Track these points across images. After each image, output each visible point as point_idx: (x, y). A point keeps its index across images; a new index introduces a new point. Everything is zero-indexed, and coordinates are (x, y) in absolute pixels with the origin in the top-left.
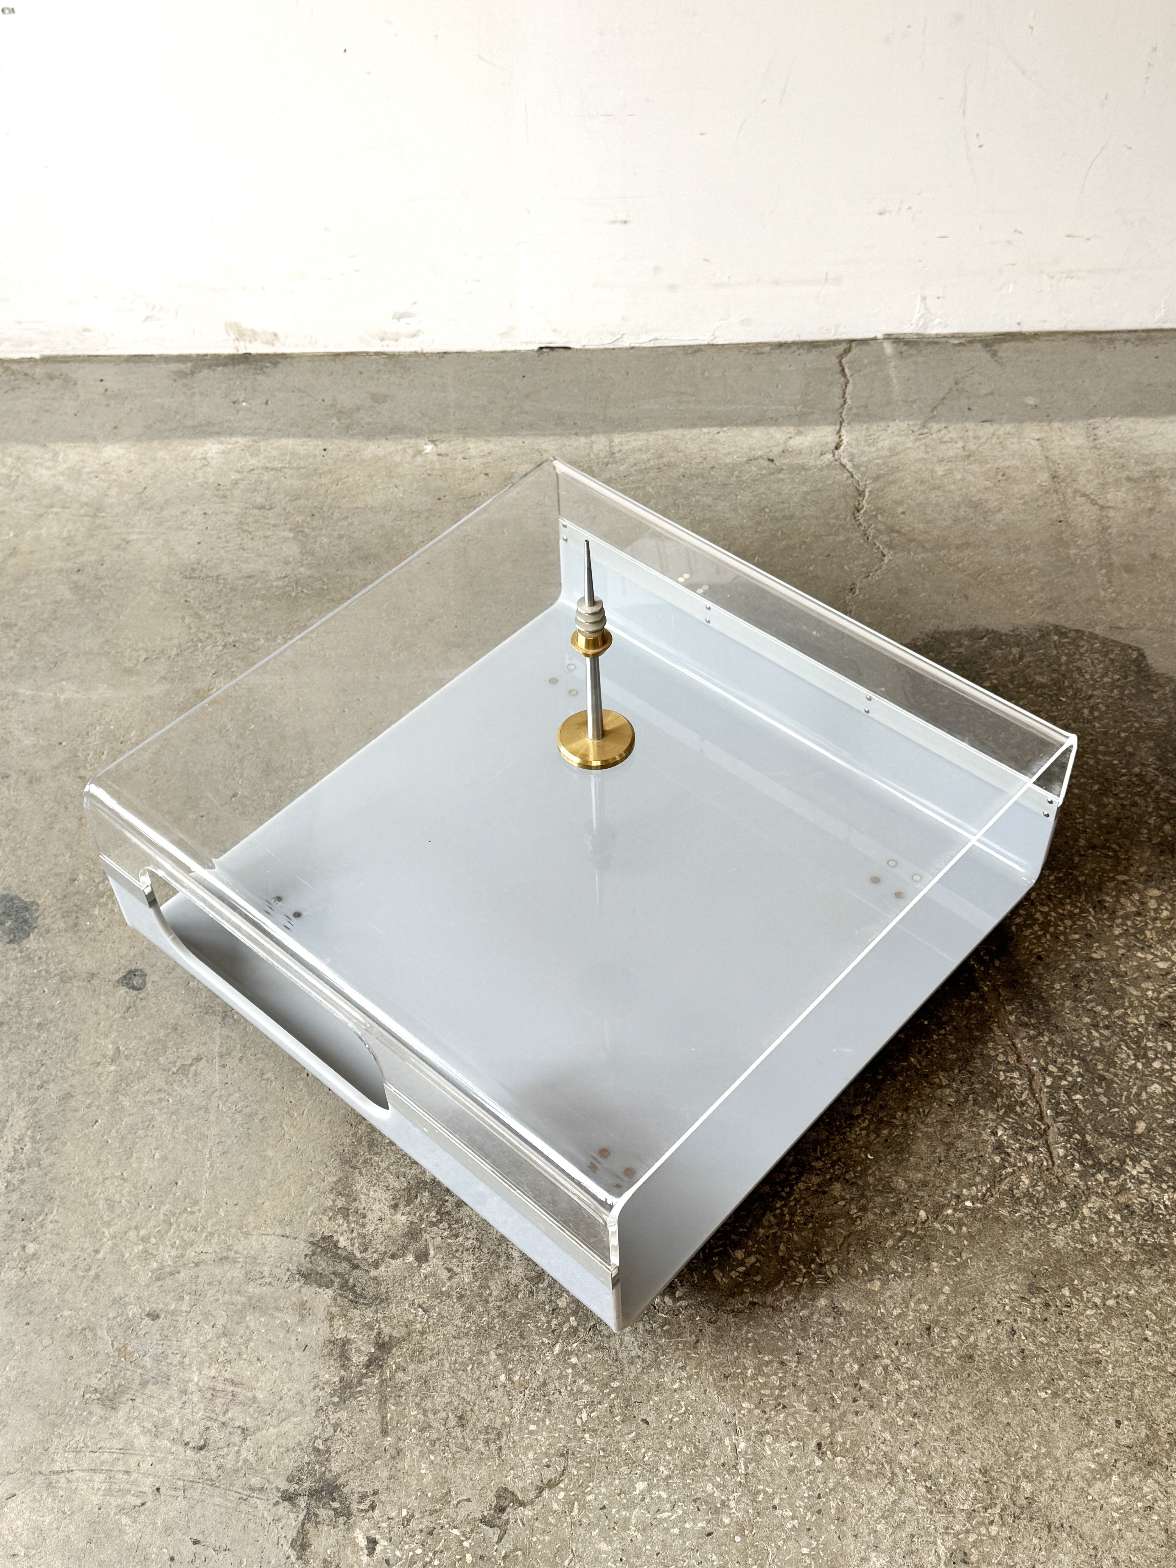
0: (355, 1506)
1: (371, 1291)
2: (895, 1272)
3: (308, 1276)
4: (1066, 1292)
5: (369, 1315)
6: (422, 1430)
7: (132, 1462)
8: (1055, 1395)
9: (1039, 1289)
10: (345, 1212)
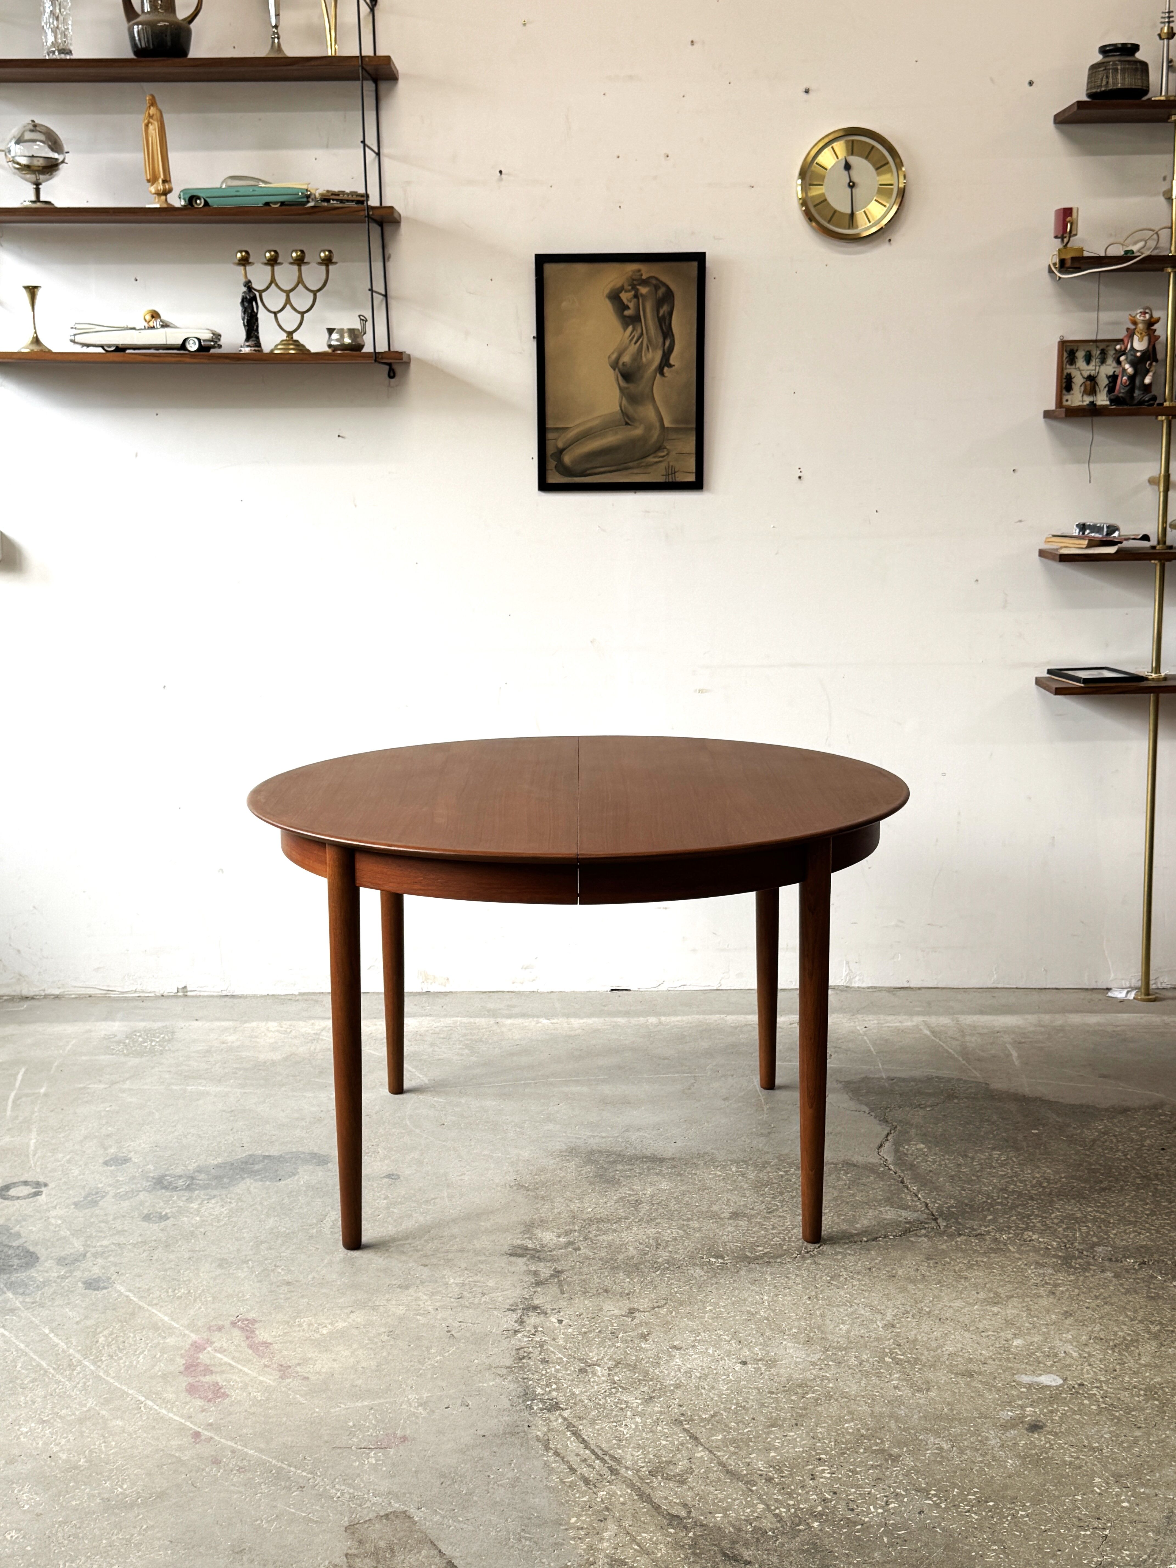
0: (549, 1312)
1: (549, 1258)
2: (850, 1254)
3: (511, 1255)
4: (948, 1260)
5: (549, 1264)
6: (584, 1293)
7: (421, 1303)
8: (942, 1286)
9: (932, 1259)
10: (530, 1239)
